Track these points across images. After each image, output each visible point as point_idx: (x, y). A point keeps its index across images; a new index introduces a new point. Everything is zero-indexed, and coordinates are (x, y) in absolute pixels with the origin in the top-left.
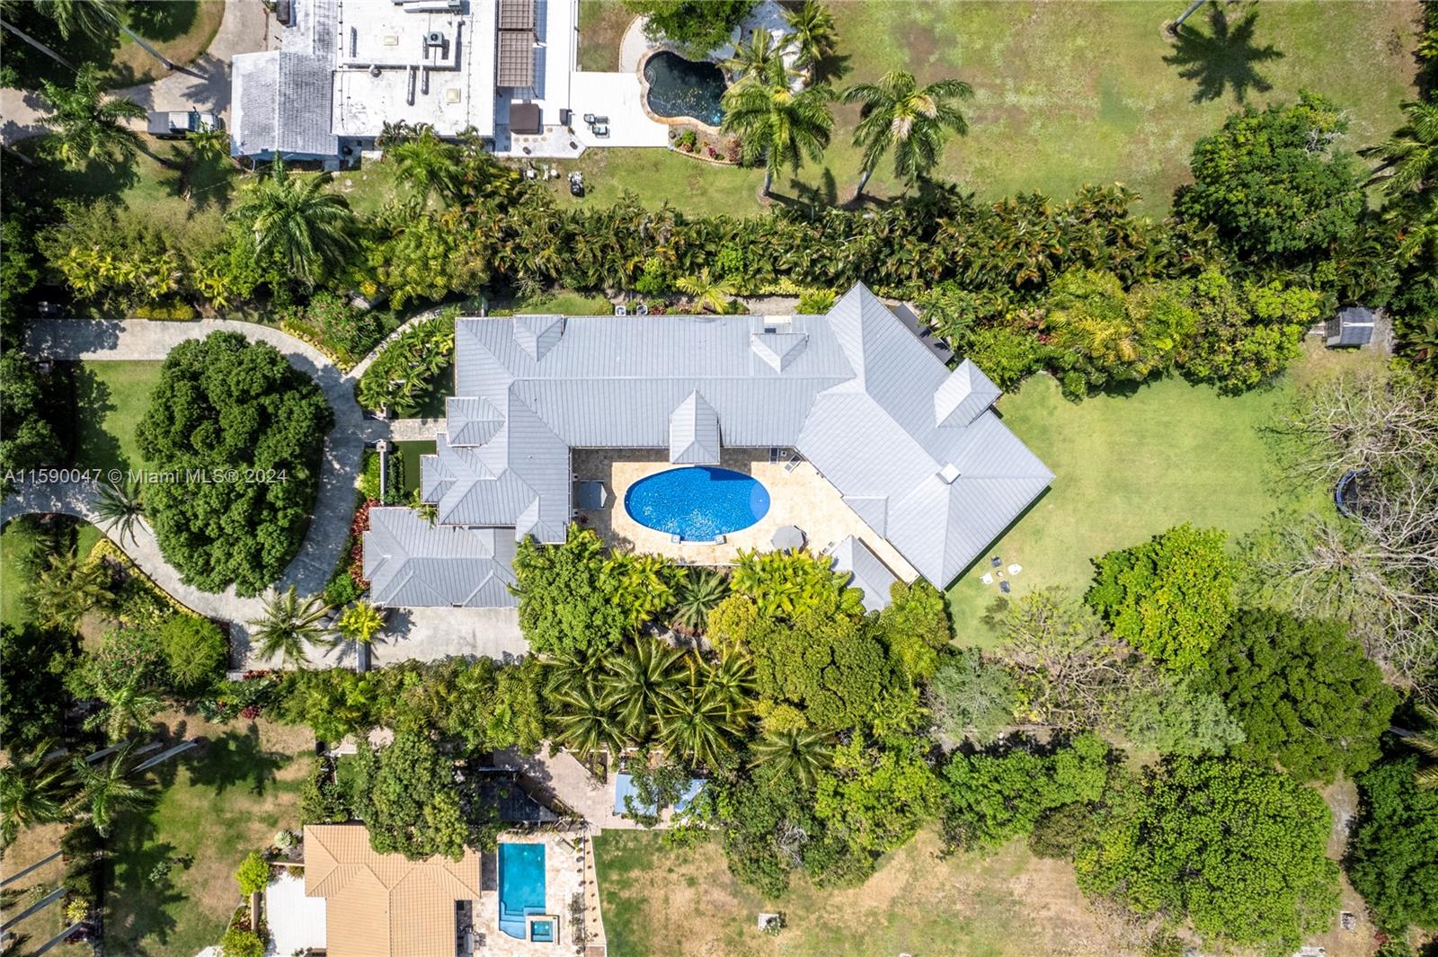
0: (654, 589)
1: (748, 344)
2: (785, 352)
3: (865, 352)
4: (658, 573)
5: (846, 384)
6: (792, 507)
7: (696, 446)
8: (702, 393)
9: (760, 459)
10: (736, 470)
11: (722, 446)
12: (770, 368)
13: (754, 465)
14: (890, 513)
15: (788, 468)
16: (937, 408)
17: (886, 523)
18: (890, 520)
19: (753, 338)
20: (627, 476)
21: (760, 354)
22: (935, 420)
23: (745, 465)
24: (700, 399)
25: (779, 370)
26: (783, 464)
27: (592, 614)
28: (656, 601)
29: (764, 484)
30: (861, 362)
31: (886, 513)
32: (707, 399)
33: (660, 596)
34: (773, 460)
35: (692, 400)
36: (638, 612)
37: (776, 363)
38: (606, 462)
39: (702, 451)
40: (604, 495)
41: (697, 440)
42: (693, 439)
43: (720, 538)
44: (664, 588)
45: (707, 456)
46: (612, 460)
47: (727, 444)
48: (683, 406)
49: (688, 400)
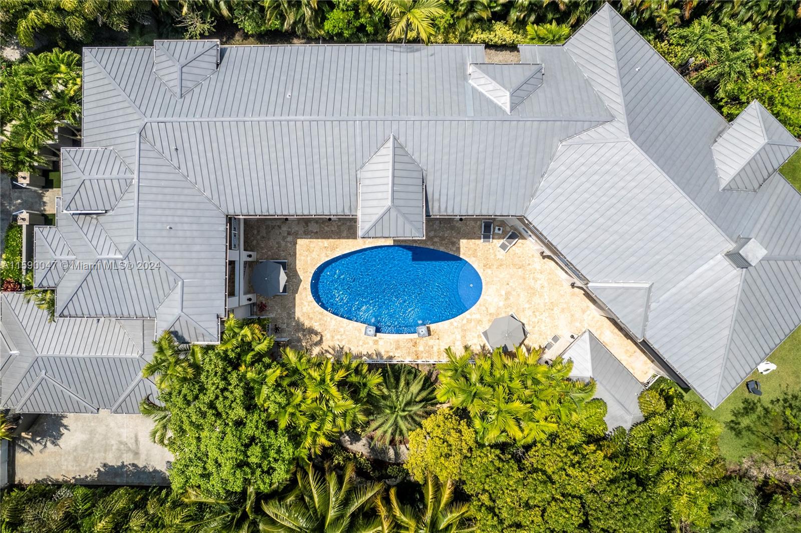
0: (337, 406)
1: (465, 77)
2: (515, 85)
3: (623, 86)
4: (342, 385)
5: (600, 129)
6: (508, 294)
7: (393, 213)
8: (402, 140)
9: (470, 236)
10: (442, 249)
11: (428, 215)
12: (496, 106)
13: (463, 243)
14: (653, 306)
15: (503, 247)
16: (718, 165)
17: (646, 319)
18: (651, 315)
19: (470, 69)
20: (314, 255)
21: (480, 89)
22: (717, 181)
23: (453, 243)
24: (399, 149)
25: (508, 109)
26: (498, 243)
27: (247, 446)
28: (340, 421)
29: (475, 266)
30: (620, 100)
31: (648, 307)
32: (409, 149)
33: (344, 415)
34: (486, 237)
35: (387, 151)
36: (315, 436)
37: (503, 99)
38: (290, 239)
39: (401, 220)
40: (283, 278)
41: (394, 205)
42: (389, 203)
43: (423, 330)
44: (350, 403)
45: (408, 227)
46: (297, 236)
47: (435, 212)
48: (375, 159)
49: (383, 151)
